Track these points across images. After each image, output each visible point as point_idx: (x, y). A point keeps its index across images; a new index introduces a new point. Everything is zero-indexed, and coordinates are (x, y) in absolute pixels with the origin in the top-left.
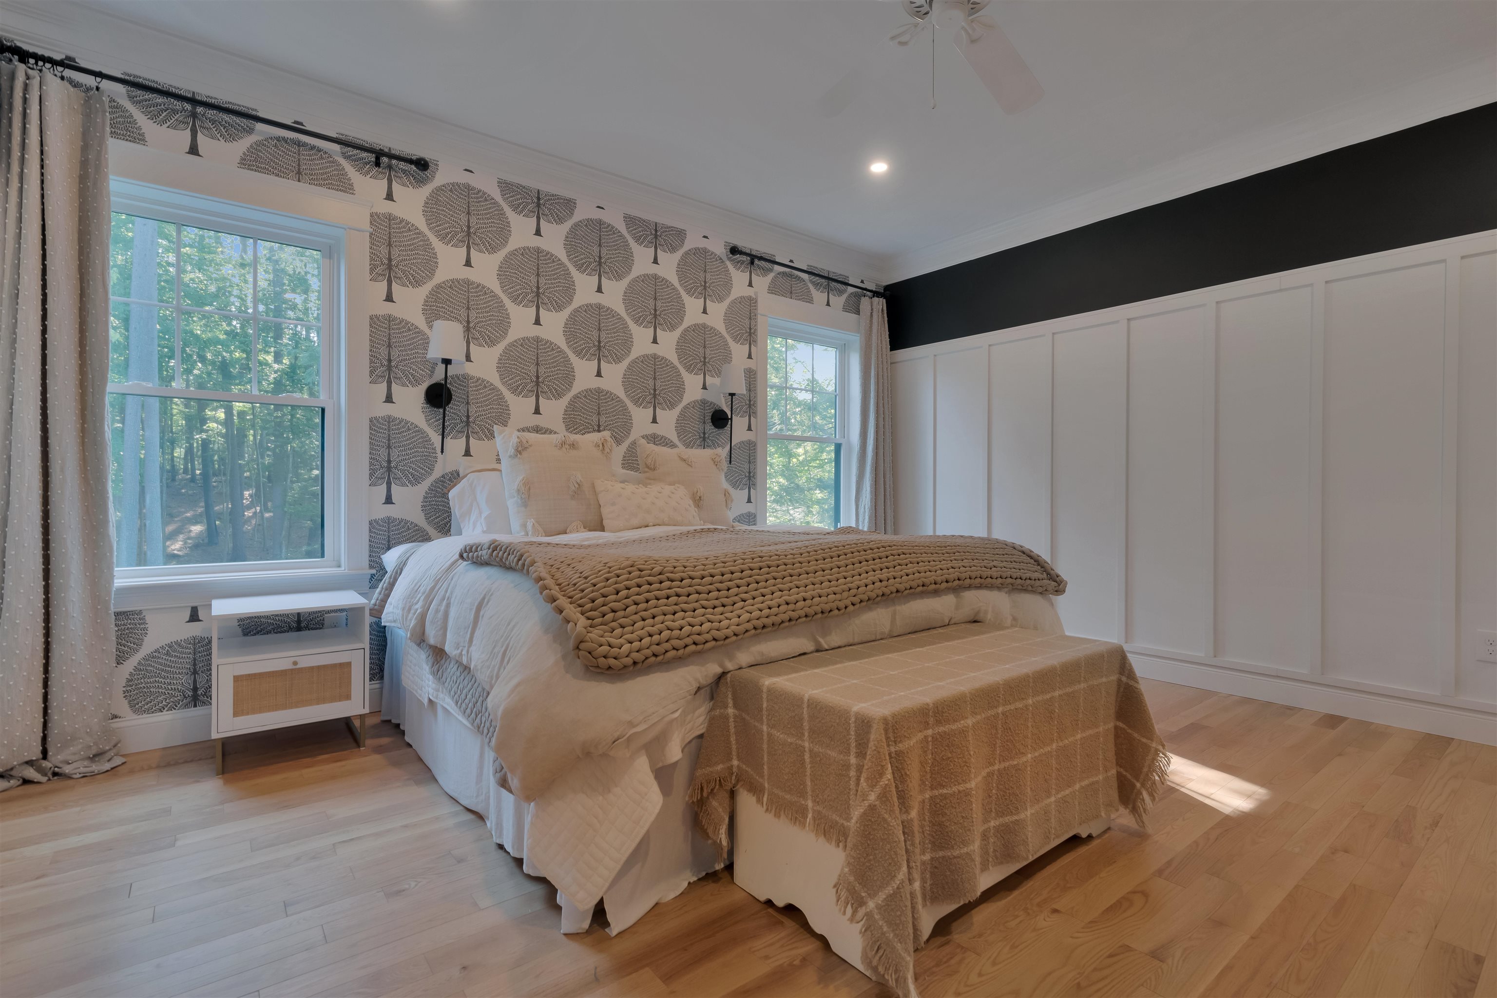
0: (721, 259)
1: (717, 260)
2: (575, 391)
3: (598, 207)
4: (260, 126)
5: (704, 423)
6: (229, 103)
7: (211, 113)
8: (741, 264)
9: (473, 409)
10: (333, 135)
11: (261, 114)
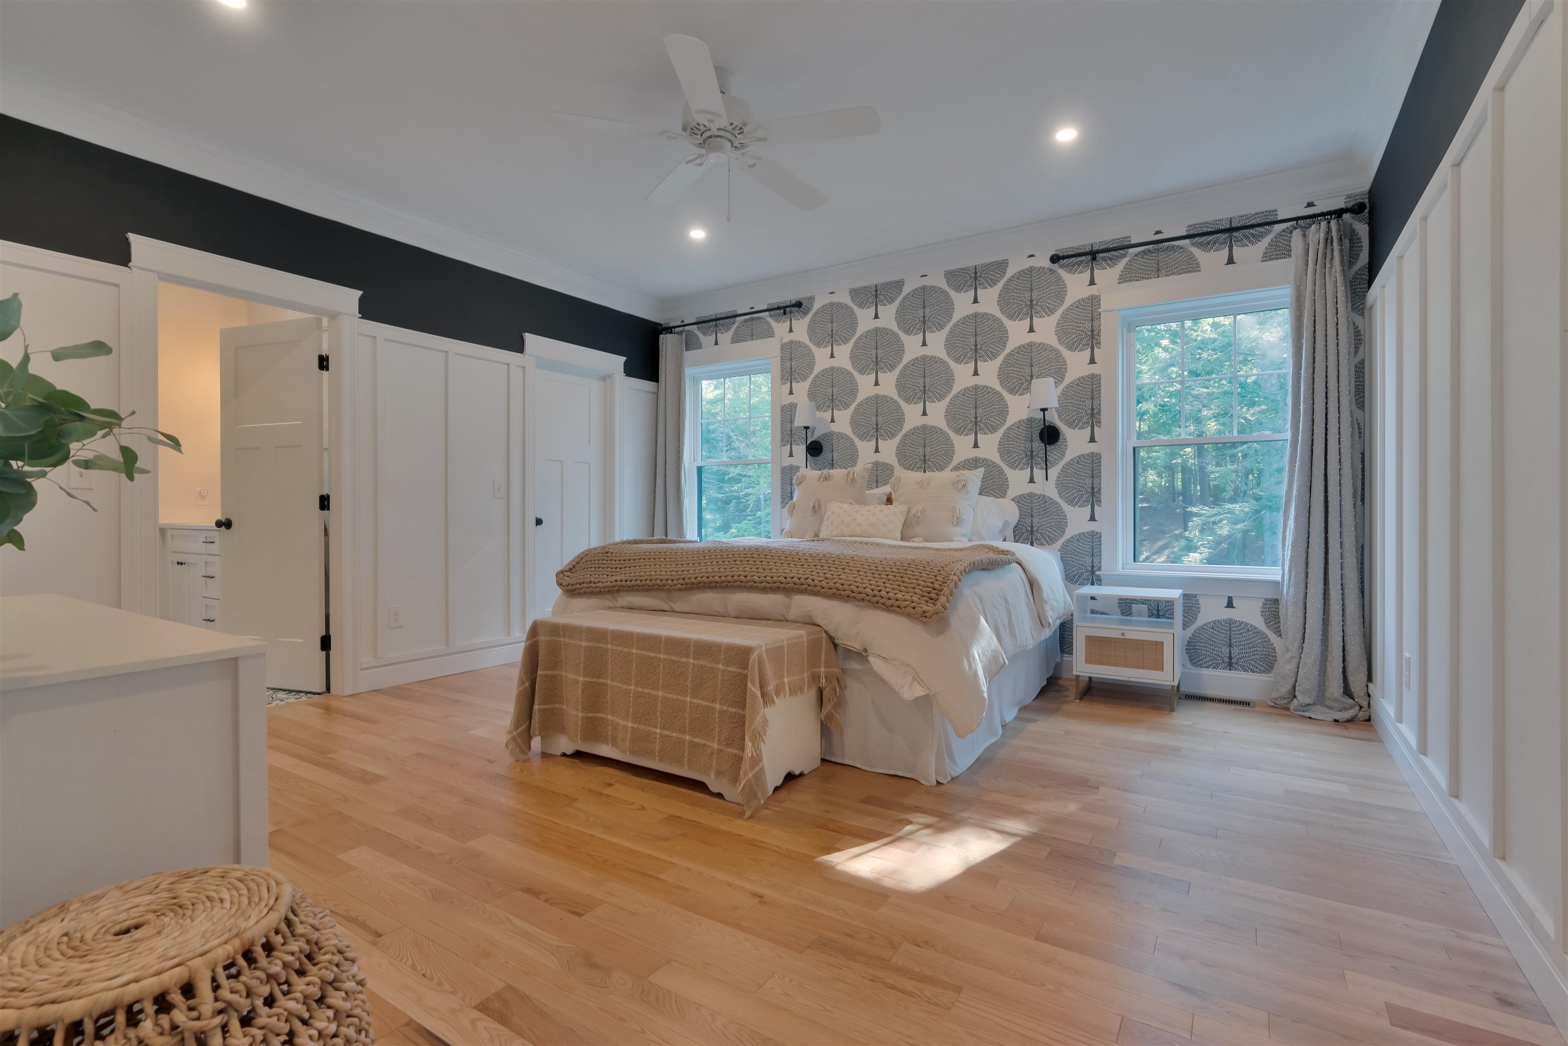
0: (1051, 270)
1: (1045, 273)
2: (905, 430)
3: (922, 276)
4: (738, 318)
5: (1032, 441)
6: (728, 312)
7: (721, 322)
8: (1079, 265)
9: (835, 454)
10: (765, 307)
11: (739, 312)
